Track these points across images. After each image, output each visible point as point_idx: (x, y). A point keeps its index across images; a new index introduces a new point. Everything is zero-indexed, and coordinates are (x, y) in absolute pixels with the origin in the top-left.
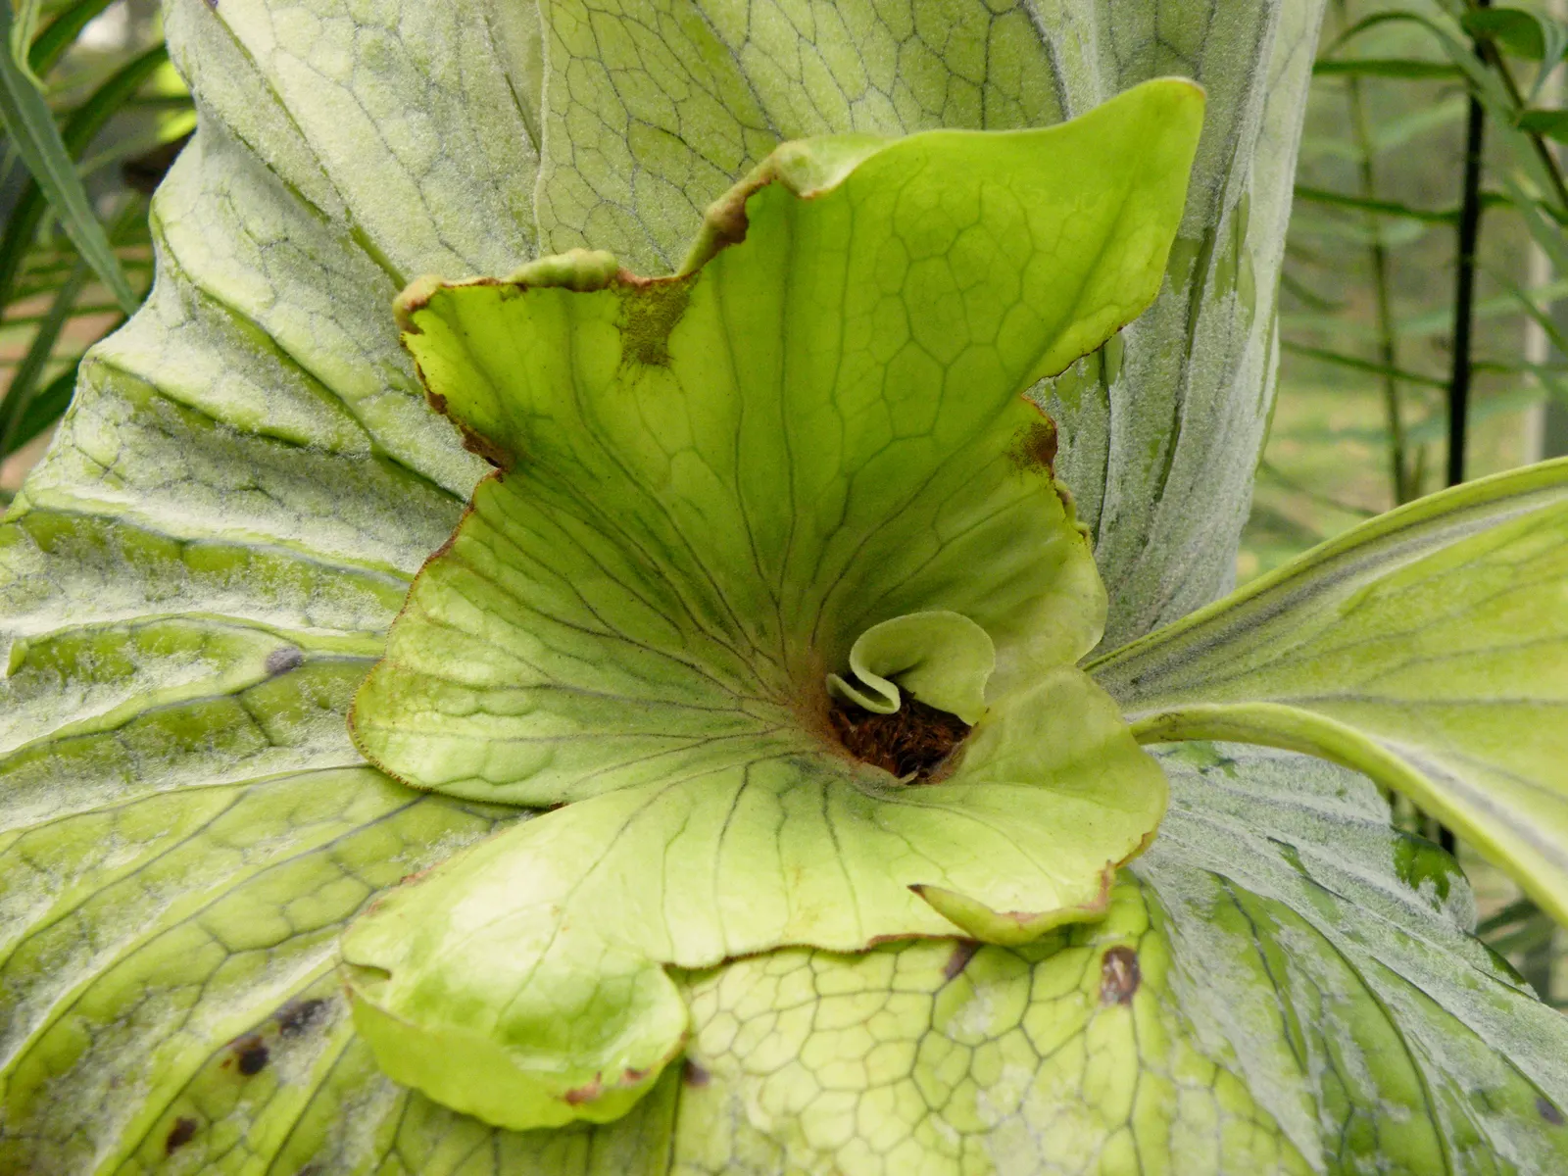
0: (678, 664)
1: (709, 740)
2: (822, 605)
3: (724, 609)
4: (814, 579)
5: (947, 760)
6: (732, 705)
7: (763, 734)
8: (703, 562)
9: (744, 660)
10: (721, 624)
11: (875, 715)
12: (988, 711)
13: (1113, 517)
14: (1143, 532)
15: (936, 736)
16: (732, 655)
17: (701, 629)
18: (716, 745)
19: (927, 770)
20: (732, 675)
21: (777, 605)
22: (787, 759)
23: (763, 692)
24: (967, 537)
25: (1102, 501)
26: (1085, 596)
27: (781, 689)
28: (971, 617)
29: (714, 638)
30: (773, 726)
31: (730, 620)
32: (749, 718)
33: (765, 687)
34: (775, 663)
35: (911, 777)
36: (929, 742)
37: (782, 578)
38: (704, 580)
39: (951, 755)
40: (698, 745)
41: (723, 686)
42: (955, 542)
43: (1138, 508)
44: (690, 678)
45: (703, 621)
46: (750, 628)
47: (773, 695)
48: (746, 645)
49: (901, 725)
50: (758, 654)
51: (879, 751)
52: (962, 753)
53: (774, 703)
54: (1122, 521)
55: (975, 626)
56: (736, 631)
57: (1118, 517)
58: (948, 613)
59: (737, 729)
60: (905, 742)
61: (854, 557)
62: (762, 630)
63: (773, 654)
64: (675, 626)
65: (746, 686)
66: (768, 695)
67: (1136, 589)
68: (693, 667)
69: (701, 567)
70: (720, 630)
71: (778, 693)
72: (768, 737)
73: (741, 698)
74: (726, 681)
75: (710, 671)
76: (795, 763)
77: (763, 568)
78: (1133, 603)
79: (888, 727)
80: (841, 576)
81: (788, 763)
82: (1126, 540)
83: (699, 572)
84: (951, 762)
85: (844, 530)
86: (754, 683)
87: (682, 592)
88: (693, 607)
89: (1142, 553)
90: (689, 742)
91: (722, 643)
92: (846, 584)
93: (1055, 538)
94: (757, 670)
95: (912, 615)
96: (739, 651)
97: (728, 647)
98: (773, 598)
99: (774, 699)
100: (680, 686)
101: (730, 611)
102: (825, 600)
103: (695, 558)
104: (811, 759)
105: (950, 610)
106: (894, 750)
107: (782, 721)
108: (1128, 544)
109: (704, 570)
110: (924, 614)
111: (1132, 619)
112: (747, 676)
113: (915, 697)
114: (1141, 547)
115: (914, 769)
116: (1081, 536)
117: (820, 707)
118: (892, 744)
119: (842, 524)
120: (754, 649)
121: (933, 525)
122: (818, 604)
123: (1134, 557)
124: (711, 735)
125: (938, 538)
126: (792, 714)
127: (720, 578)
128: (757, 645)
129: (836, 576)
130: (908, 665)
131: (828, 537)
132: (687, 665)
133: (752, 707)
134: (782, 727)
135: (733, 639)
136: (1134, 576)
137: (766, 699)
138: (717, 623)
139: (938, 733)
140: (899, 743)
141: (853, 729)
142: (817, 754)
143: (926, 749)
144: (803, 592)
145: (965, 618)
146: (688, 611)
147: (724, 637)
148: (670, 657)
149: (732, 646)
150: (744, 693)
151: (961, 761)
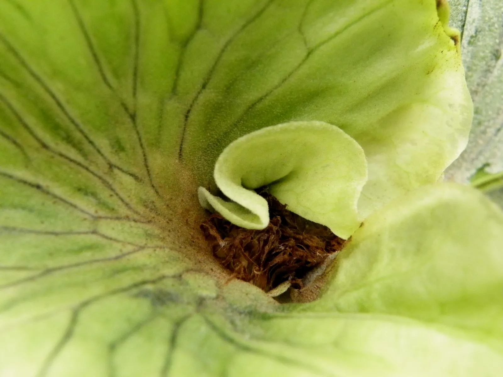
0: (22, 184)
1: (48, 271)
2: (187, 117)
3: (67, 122)
4: (174, 90)
5: (318, 273)
6: (86, 226)
7: (117, 258)
8: (35, 68)
9: (100, 178)
10: (69, 140)
11: (244, 230)
12: (362, 225)
13: (473, 33)
14: (497, 47)
15: (308, 247)
16: (84, 171)
17: (45, 146)
18: (57, 278)
19: (299, 281)
20: (86, 194)
21: (133, 117)
22: (135, 291)
23: (123, 211)
24: (337, 40)
25: (466, 12)
26: (450, 105)
27: (146, 207)
28: (342, 127)
29: (61, 155)
30: (130, 248)
31: (78, 135)
32: (104, 241)
33: (127, 205)
34: (136, 178)
35: (283, 289)
36: (300, 253)
37: (135, 89)
38: (40, 90)
39: (324, 267)
40: (31, 279)
41: (75, 207)
42: (322, 48)
43: (494, 23)
44: (36, 199)
45: (48, 138)
46: (103, 143)
47: (137, 213)
48: (100, 160)
49: (272, 237)
50: (116, 171)
51: (250, 265)
52: (334, 266)
53: (135, 221)
54: (480, 36)
55: (347, 136)
56: (87, 147)
57: (477, 31)
58: (317, 123)
59: (87, 255)
60: (278, 254)
61: (216, 63)
62: (119, 147)
63: (135, 170)
64: (15, 143)
65: (102, 204)
66: (129, 213)
67: (488, 100)
68: (38, 187)
69: (33, 74)
70: (69, 147)
71: (141, 209)
72: (123, 262)
73: (97, 218)
74: (81, 202)
75: (58, 190)
76: (145, 294)
77: (109, 76)
78: (484, 113)
79: (259, 240)
80: (204, 87)
81: (137, 296)
82: (482, 54)
83: (31, 80)
84: (324, 275)
85: (201, 34)
86: (114, 202)
87: (17, 105)
88: (31, 120)
89: (495, 66)
90: (23, 274)
91: (71, 160)
92: (209, 95)
93: (426, 44)
94: (116, 187)
95: (280, 126)
96: (92, 168)
97: (79, 164)
98: (126, 109)
99: (136, 217)
100: (24, 208)
101: (77, 126)
102: (189, 111)
103: (23, 63)
104: (169, 285)
105: (321, 119)
106: (265, 264)
107: (142, 242)
108: (483, 58)
109: (38, 79)
110: (293, 124)
111: (482, 128)
112: (104, 194)
113: (287, 208)
114: (494, 61)
115: (287, 279)
116: (452, 42)
117: (191, 220)
118: (264, 257)
119: (198, 26)
120: (111, 166)
121: (300, 29)
122: (182, 117)
123: (488, 71)
124: (51, 264)
125: (305, 43)
126: (157, 232)
127: (57, 87)
128: (114, 160)
129: (199, 86)
130: (278, 177)
131: (185, 43)
132: (32, 185)
133: (106, 228)
134: (142, 248)
135: (85, 155)
136: (487, 88)
137: (127, 218)
138: (63, 139)
139: (310, 243)
140: (271, 255)
141: (222, 243)
142: (179, 277)
143: (298, 261)
144: (162, 102)
145: (335, 127)
146: (26, 126)
147: (73, 154)
148: (11, 177)
149: (85, 163)
150: (101, 213)
151: (334, 277)
